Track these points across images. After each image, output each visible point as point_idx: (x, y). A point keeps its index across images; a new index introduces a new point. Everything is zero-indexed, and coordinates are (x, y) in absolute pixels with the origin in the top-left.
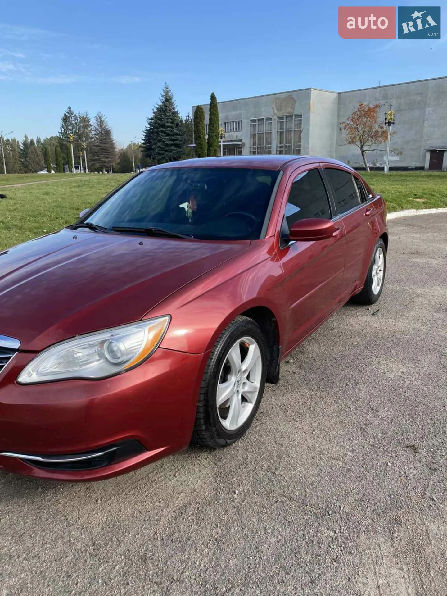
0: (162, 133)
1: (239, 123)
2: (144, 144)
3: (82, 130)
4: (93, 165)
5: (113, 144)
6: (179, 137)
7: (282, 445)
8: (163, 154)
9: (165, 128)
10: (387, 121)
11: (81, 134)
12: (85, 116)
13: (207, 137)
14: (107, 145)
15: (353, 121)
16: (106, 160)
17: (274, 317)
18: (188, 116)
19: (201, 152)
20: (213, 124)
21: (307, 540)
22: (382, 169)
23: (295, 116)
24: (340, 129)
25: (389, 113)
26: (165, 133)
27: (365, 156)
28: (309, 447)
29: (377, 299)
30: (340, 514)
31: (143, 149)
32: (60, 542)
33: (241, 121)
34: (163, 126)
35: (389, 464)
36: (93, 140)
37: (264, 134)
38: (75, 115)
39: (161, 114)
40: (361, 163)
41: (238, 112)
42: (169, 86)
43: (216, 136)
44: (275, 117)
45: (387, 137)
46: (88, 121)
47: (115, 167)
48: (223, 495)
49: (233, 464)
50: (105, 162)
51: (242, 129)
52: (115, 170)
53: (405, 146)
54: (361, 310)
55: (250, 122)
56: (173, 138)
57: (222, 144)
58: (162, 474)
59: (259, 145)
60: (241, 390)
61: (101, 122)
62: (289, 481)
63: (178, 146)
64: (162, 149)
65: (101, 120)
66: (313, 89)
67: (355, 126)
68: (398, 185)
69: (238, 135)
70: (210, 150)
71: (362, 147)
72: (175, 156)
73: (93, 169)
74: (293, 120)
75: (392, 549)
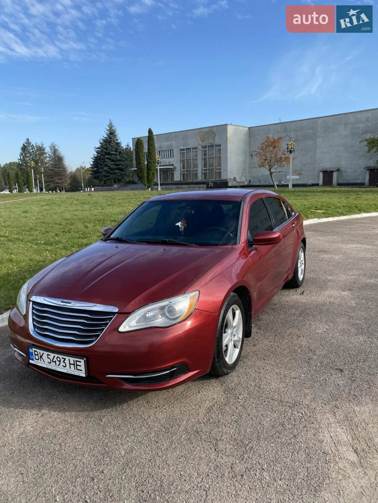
0: (107, 159)
1: (171, 151)
2: (91, 168)
3: (38, 157)
4: (48, 186)
5: (65, 168)
6: (122, 163)
7: (260, 373)
8: (109, 176)
9: (110, 155)
10: (289, 150)
11: (38, 161)
12: (41, 146)
13: (146, 163)
14: (60, 169)
15: (262, 149)
16: (60, 181)
17: (249, 293)
18: (128, 145)
19: (143, 175)
20: (151, 152)
21: (287, 419)
22: (287, 186)
23: (216, 145)
24: (252, 156)
25: (290, 143)
26: (110, 159)
27: (273, 176)
28: (277, 373)
29: (302, 283)
30: (303, 405)
31: (91, 172)
32: (144, 428)
33: (173, 150)
34: (109, 154)
35: (327, 379)
36: (48, 165)
37: (192, 160)
38: (33, 145)
39: (107, 145)
40: (270, 182)
41: (170, 143)
42: (113, 122)
43: (154, 162)
44: (200, 147)
45: (289, 161)
46: (44, 149)
47: (66, 187)
48: (232, 400)
49: (233, 384)
50: (59, 183)
51: (173, 156)
52: (67, 189)
53: (303, 168)
54: (292, 292)
55: (180, 151)
56: (117, 163)
57: (158, 168)
58: (191, 392)
59: (187, 168)
60: (233, 339)
61: (55, 151)
62: (270, 391)
63: (121, 170)
64: (108, 172)
65: (54, 148)
66: (229, 124)
67: (264, 153)
68: (302, 199)
69: (171, 160)
70: (149, 173)
71: (270, 169)
72: (119, 178)
73: (49, 189)
74: (214, 149)
75: (336, 420)
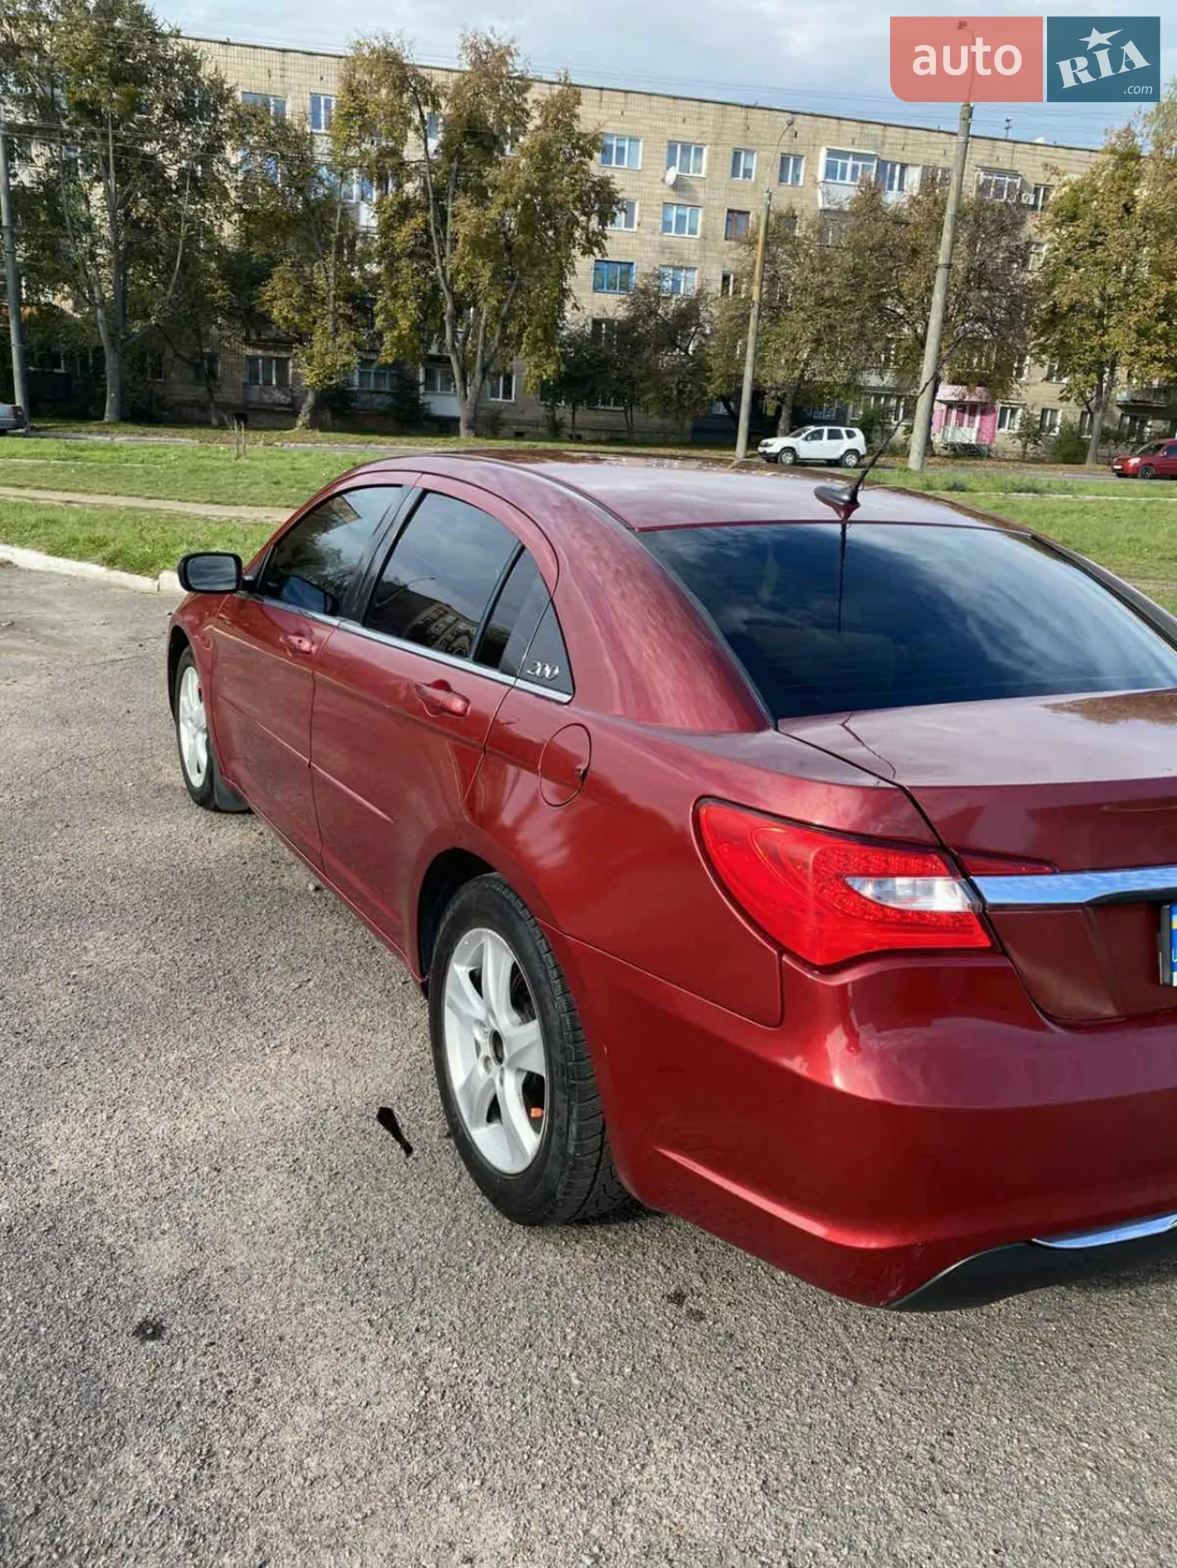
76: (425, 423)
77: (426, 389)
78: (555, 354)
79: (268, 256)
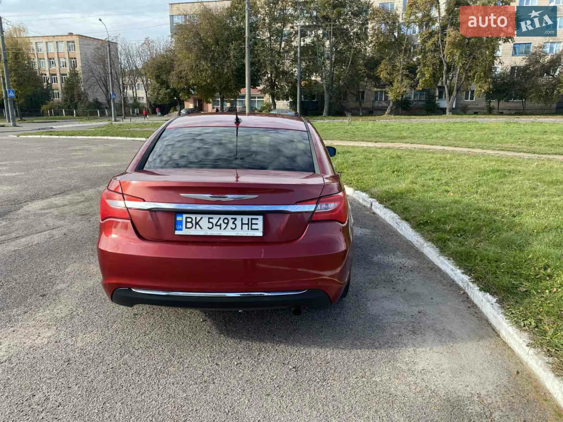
76: (437, 111)
77: (439, 98)
78: (488, 82)
79: (381, 57)
